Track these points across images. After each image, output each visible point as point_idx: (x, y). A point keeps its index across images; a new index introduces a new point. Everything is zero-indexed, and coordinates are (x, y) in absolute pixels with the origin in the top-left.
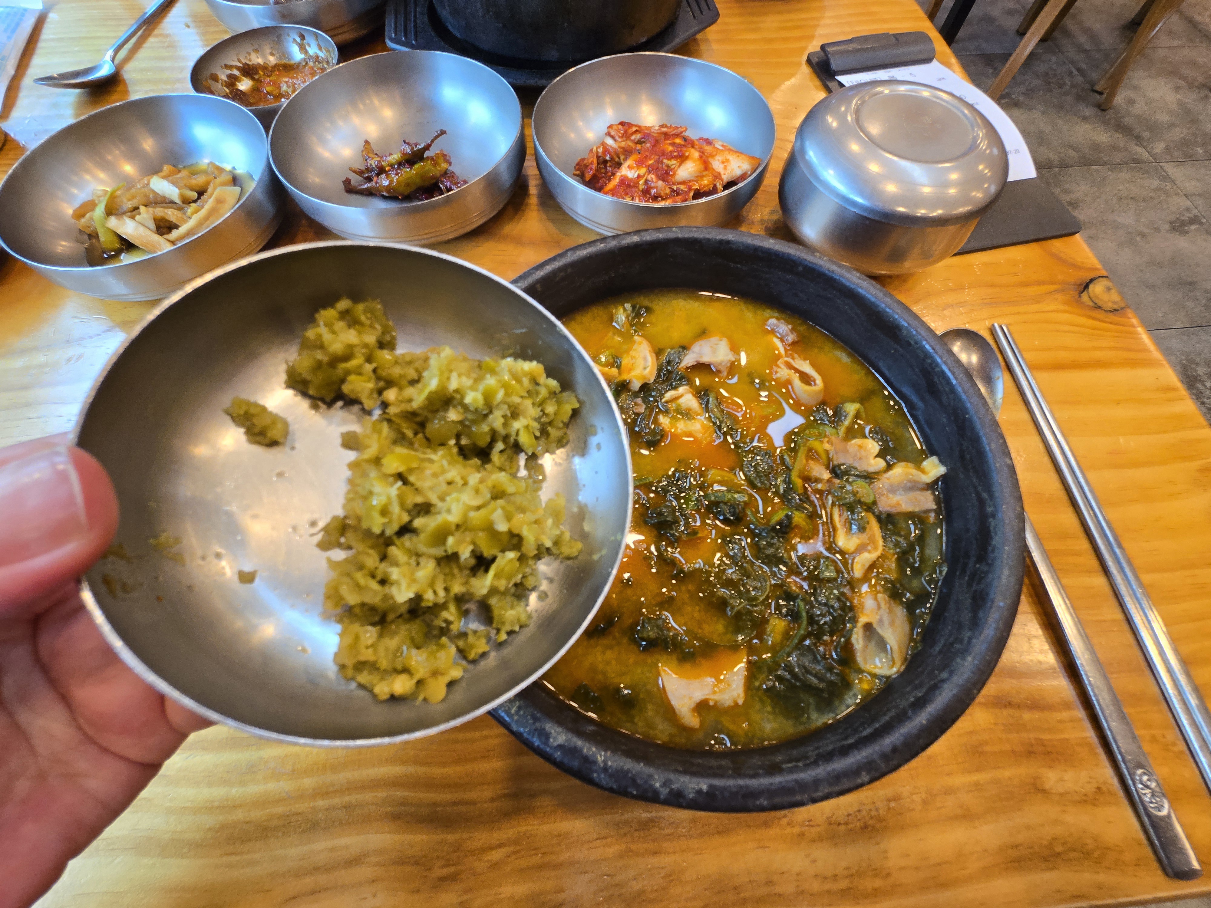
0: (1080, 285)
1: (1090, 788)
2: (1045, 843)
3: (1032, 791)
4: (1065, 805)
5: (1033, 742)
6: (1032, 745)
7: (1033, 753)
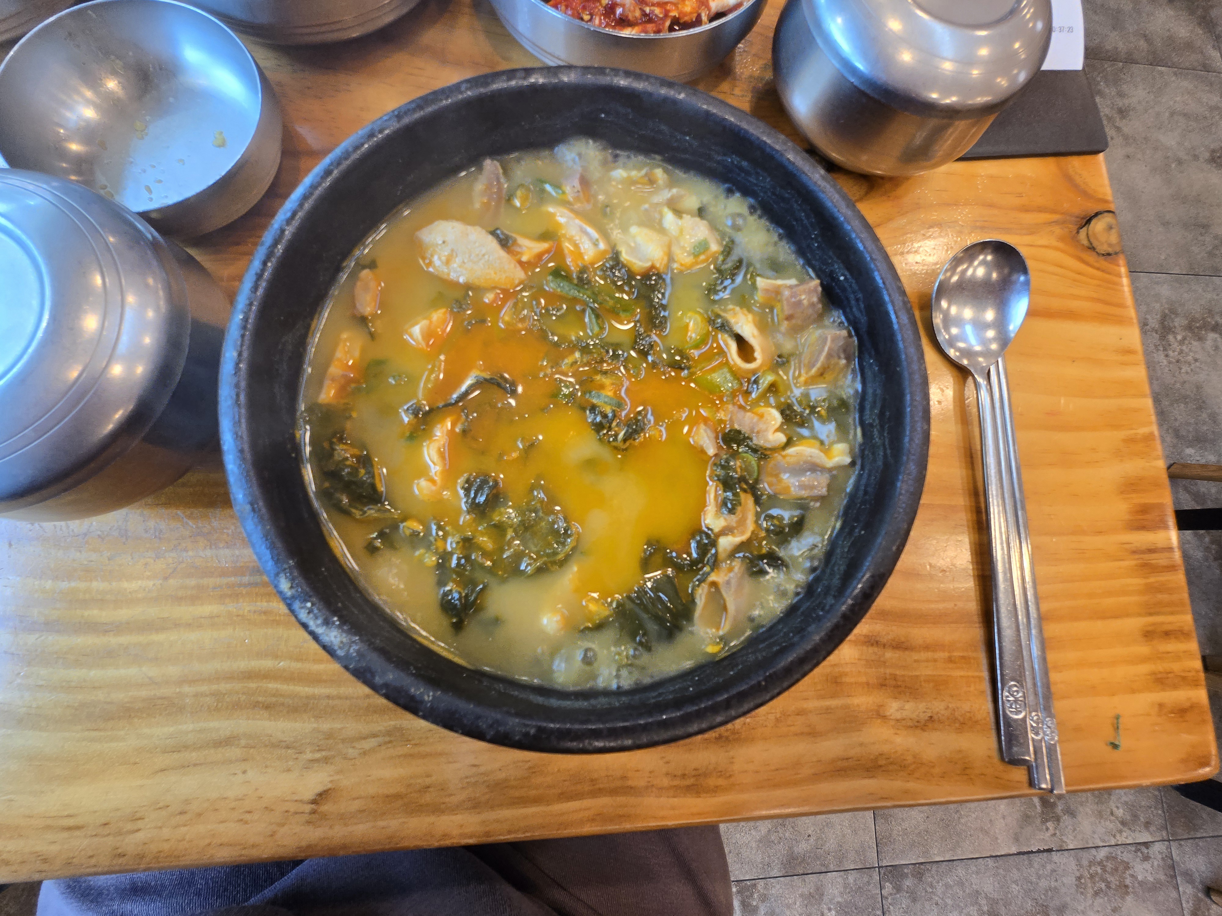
0: (1083, 218)
1: (924, 717)
2: (872, 757)
3: (874, 716)
4: (898, 729)
5: (888, 677)
6: (886, 679)
7: (885, 685)
